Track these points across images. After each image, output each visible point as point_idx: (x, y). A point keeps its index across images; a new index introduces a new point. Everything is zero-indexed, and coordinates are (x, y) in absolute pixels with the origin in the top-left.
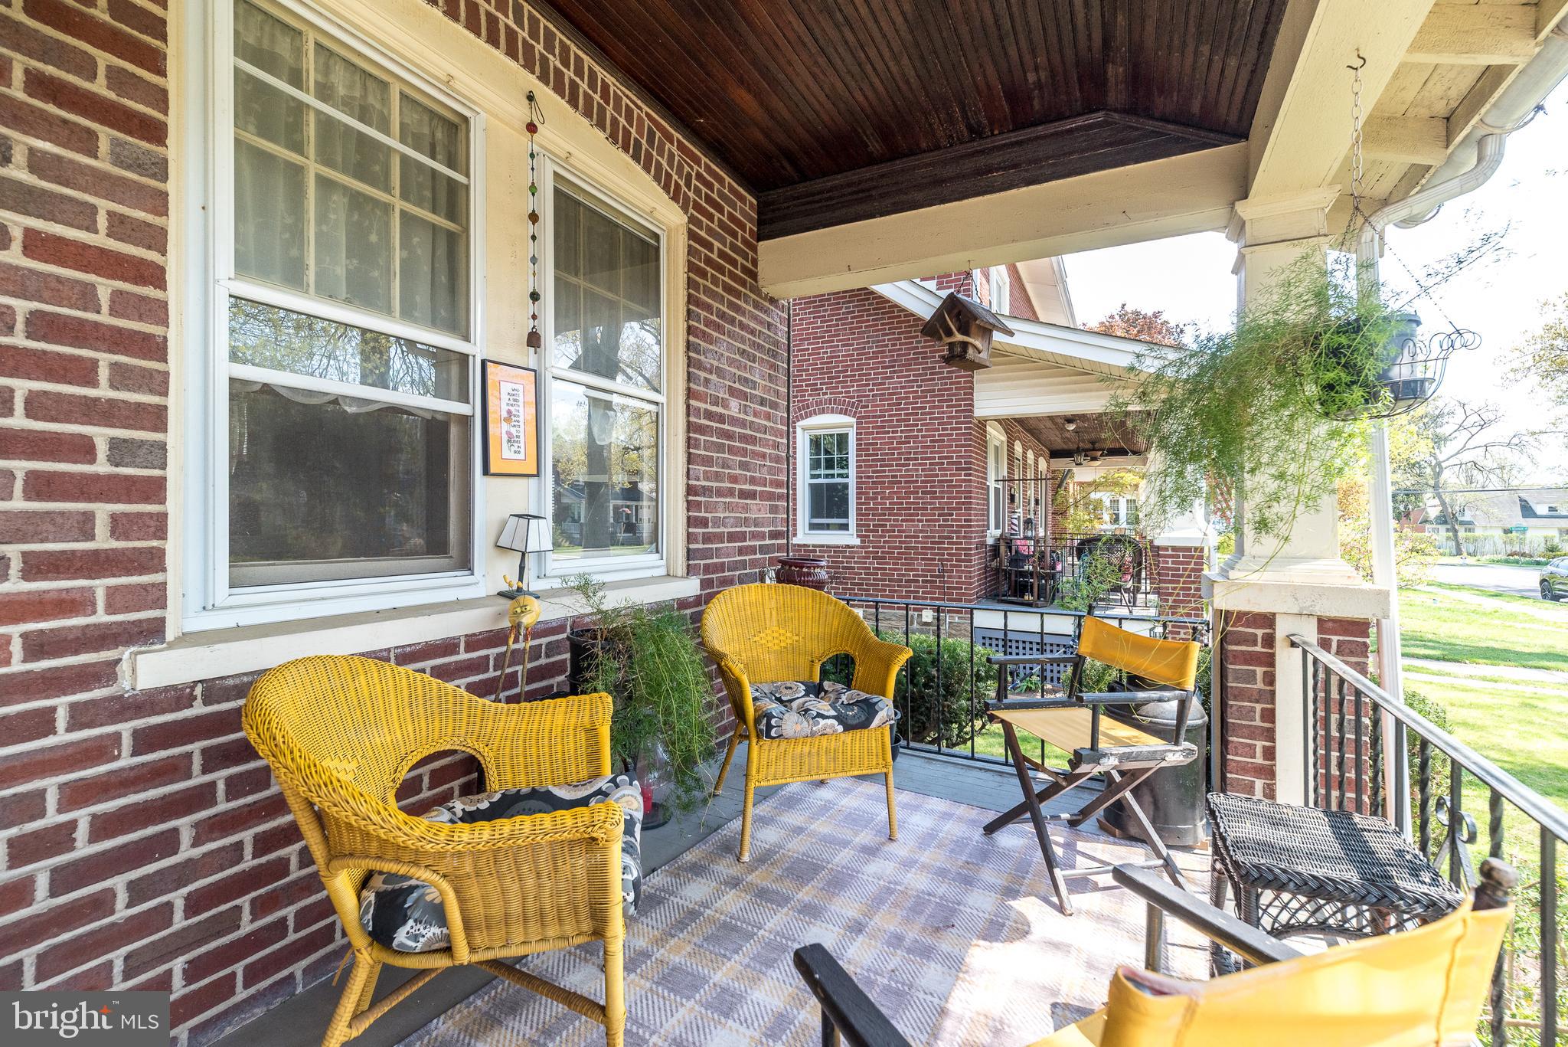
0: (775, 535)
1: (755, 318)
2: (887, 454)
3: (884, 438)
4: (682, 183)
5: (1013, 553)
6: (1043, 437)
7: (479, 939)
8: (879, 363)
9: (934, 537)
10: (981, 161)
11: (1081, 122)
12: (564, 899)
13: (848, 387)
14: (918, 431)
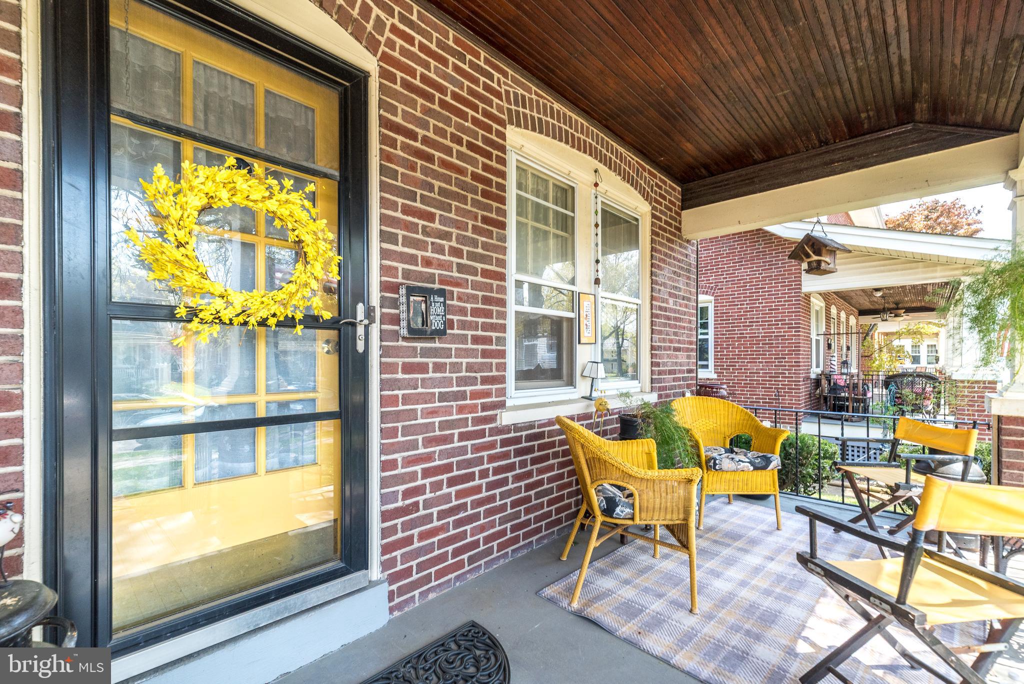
0: (690, 371)
1: (681, 253)
2: (736, 319)
3: (734, 309)
4: (649, 191)
5: (832, 384)
6: (853, 302)
7: (644, 515)
8: (731, 260)
9: (772, 373)
10: (827, 158)
11: (896, 130)
12: (674, 504)
13: (708, 277)
14: (759, 303)
